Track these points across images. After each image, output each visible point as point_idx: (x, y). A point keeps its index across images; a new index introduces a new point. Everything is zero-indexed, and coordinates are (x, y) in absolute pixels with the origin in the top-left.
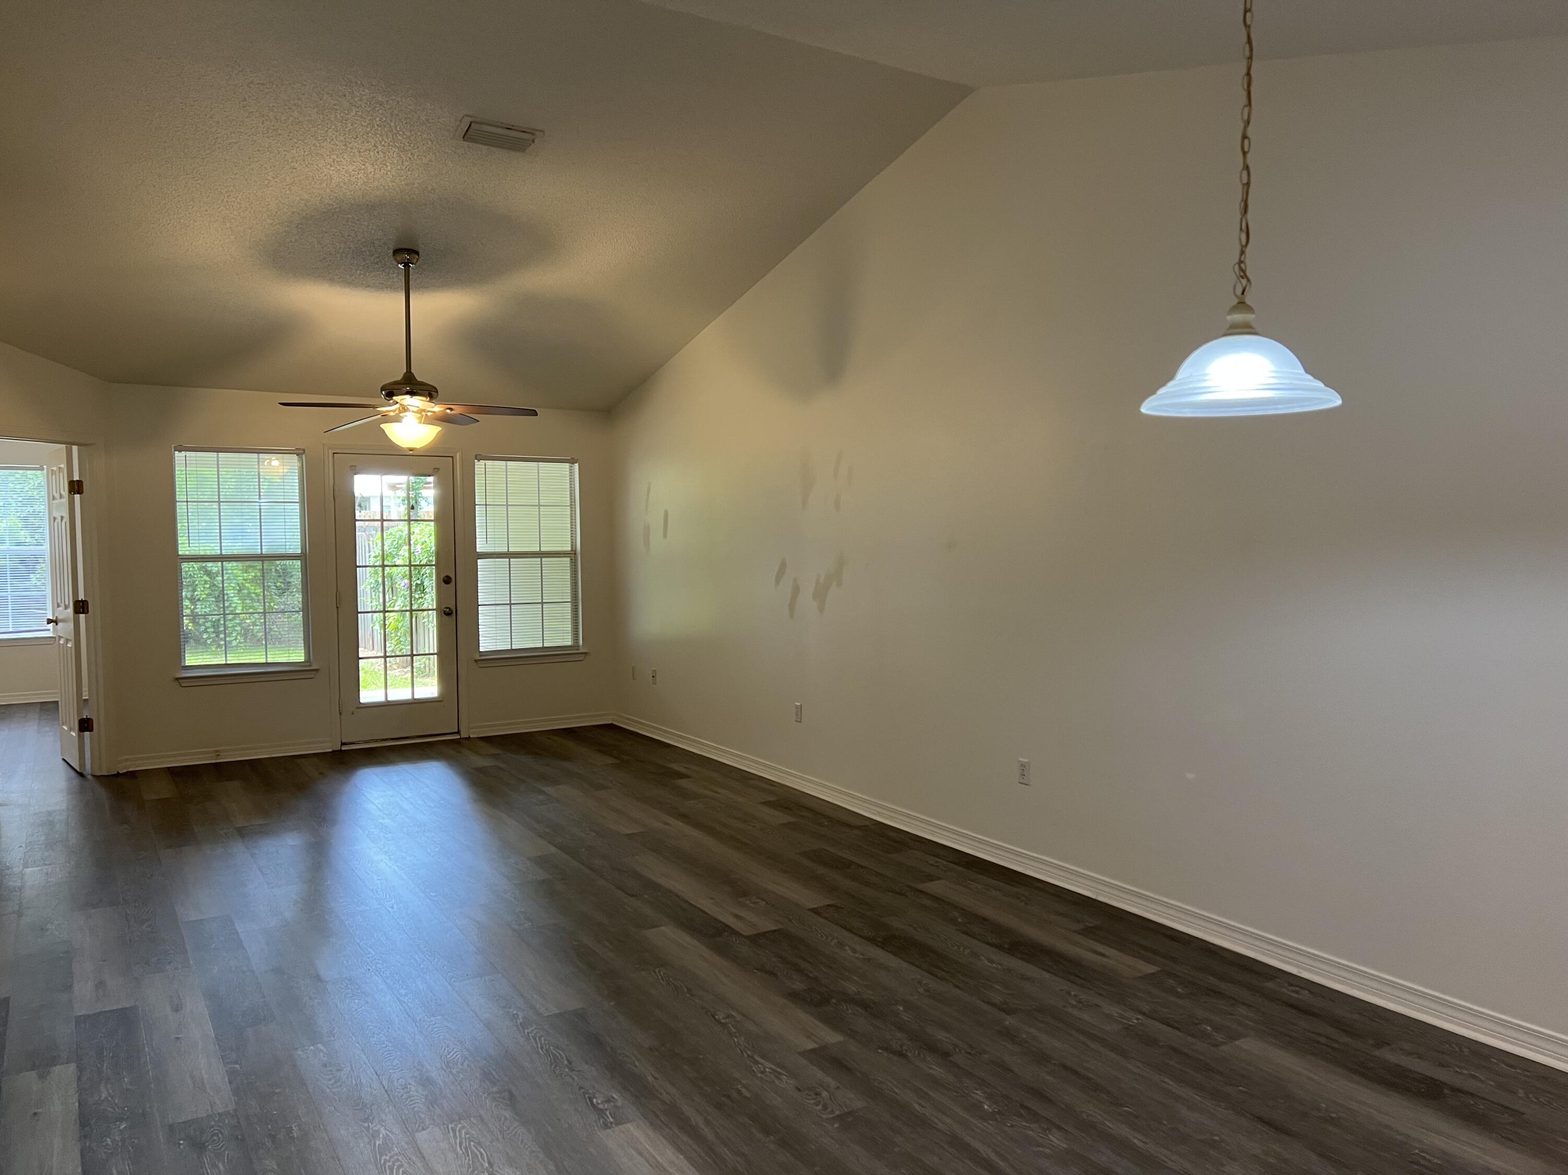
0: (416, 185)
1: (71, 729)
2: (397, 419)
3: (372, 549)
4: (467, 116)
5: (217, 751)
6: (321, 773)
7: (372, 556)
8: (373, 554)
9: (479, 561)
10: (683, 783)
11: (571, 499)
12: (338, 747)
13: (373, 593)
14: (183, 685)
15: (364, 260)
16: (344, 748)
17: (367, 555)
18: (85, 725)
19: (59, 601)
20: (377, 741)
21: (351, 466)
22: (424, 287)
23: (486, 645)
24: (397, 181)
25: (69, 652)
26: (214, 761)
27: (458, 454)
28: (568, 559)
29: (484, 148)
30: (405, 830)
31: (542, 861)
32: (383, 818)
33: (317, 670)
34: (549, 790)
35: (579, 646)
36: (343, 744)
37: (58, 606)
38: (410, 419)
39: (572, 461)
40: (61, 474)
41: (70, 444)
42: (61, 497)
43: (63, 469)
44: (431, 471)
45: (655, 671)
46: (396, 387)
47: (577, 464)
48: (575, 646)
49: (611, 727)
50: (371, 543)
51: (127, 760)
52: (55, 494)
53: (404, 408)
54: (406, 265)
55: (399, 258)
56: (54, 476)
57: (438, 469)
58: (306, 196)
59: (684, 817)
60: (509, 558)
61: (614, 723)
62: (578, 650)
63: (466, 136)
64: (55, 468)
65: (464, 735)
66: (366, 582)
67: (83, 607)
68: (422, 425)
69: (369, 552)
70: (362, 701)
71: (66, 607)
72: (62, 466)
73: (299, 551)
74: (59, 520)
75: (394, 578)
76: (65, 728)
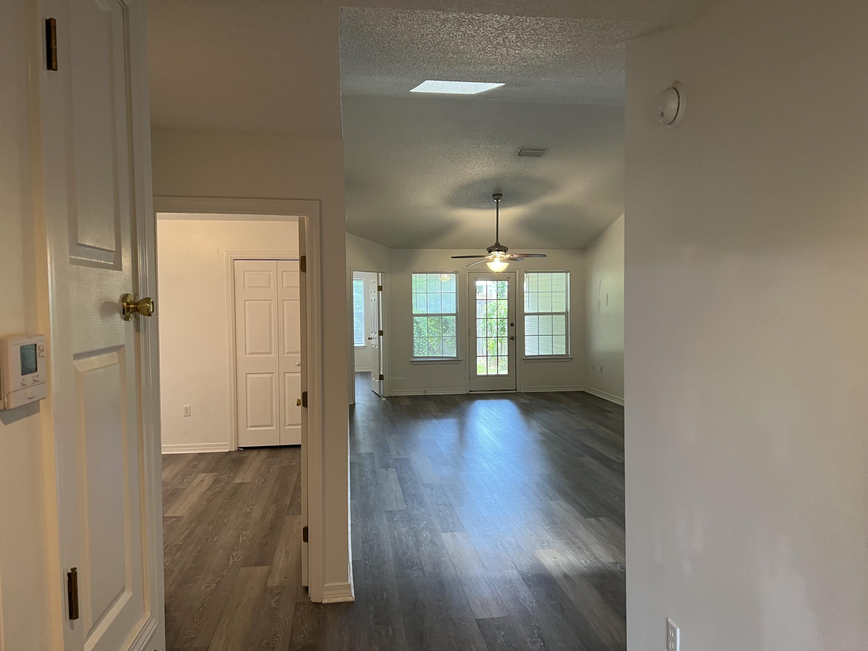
0: (501, 172)
1: (376, 379)
2: (492, 261)
3: (483, 312)
4: (519, 148)
5: (425, 391)
6: (462, 401)
7: (483, 315)
8: (483, 314)
9: (525, 316)
10: (609, 415)
11: (566, 289)
12: (468, 392)
13: (483, 332)
14: (414, 364)
15: (482, 199)
16: (471, 393)
17: (481, 314)
18: (381, 377)
19: (373, 331)
20: (483, 391)
21: (475, 278)
22: (504, 207)
23: (527, 354)
24: (494, 172)
25: (376, 350)
26: (423, 394)
27: (518, 271)
28: (564, 316)
29: (526, 158)
30: (493, 421)
31: (543, 434)
32: (485, 416)
33: (461, 360)
34: (550, 412)
35: (568, 355)
36: (470, 391)
37: (372, 333)
38: (497, 260)
39: (567, 272)
40: (375, 284)
41: (378, 272)
42: (374, 292)
43: (375, 282)
44: (506, 279)
45: (602, 367)
46: (492, 248)
47: (569, 273)
48: (567, 355)
49: (583, 392)
50: (482, 309)
51: (395, 392)
52: (372, 291)
53: (495, 256)
54: (497, 200)
55: (495, 198)
56: (372, 284)
57: (509, 278)
58: (462, 180)
59: (606, 426)
60: (538, 315)
61: (584, 391)
62: (568, 356)
63: (519, 155)
64: (372, 281)
65: (518, 391)
66: (480, 326)
67: (381, 333)
68: (502, 263)
69: (482, 313)
70: (478, 374)
71: (375, 333)
72: (375, 280)
73: (455, 312)
74: (373, 300)
75: (492, 325)
76: (374, 379)
